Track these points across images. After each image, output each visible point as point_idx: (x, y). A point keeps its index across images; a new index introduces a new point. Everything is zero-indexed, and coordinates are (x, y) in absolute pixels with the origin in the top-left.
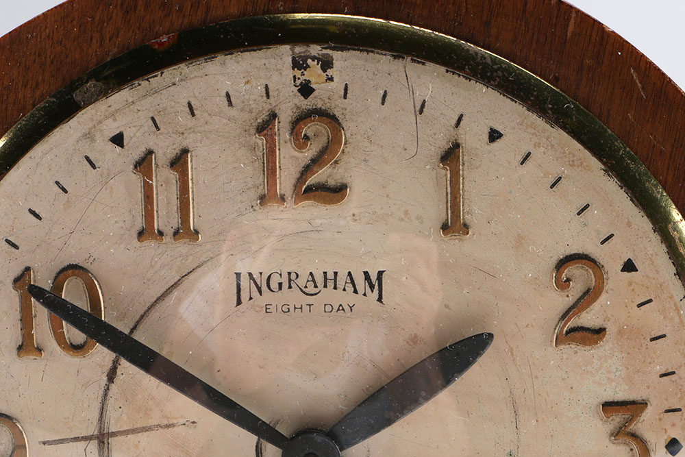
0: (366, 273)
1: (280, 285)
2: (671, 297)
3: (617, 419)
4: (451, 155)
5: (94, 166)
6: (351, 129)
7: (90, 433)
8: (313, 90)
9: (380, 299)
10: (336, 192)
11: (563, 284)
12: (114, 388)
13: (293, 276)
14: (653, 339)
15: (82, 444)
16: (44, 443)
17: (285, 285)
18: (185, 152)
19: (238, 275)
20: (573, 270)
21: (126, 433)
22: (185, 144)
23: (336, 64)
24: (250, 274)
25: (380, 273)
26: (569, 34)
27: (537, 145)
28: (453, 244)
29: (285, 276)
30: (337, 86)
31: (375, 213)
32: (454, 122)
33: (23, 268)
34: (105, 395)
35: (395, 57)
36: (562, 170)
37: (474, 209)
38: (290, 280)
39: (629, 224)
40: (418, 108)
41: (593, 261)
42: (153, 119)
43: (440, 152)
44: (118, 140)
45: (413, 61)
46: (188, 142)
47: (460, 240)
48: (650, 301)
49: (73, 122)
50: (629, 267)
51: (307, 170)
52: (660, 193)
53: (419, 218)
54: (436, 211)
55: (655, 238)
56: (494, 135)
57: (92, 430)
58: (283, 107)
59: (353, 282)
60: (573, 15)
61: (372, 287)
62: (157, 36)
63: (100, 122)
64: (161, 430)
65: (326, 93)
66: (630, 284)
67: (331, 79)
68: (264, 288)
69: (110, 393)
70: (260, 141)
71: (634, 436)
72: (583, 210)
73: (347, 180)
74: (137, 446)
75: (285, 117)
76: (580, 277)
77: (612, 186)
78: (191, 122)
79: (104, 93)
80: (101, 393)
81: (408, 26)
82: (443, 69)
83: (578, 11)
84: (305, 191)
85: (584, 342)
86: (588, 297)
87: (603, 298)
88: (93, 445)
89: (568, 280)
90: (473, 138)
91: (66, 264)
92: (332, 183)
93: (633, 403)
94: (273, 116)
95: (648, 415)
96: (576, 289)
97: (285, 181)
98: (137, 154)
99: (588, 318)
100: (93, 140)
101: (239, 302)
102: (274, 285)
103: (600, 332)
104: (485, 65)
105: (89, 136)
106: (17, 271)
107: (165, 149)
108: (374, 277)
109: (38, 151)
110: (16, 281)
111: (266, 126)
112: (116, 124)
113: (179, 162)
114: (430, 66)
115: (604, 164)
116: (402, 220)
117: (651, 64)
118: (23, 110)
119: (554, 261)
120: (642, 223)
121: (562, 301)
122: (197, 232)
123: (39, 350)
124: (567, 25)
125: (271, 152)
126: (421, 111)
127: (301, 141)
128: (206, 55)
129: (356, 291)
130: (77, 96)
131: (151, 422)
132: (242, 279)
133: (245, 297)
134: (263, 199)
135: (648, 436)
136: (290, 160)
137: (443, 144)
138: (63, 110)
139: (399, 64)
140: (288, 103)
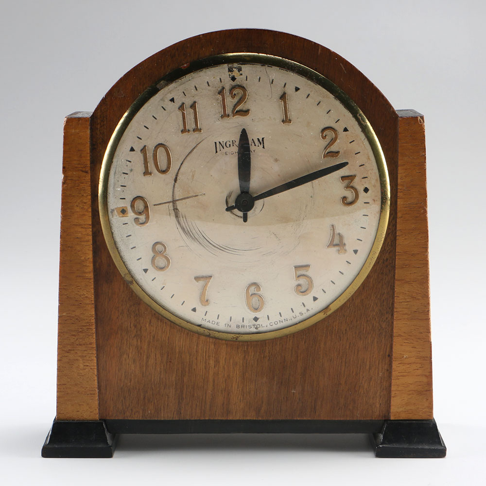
0: (258, 139)
1: (230, 145)
2: (361, 139)
3: (346, 182)
4: (283, 97)
5: (165, 110)
6: (249, 90)
7: (169, 200)
8: (236, 79)
9: (264, 147)
10: (246, 112)
11: (324, 138)
12: (176, 184)
13: (234, 142)
14: (356, 154)
15: (167, 204)
16: (154, 205)
17: (232, 145)
18: (195, 102)
19: (216, 143)
20: (326, 132)
21: (182, 199)
22: (195, 100)
23: (243, 69)
24: (220, 142)
25: (263, 138)
26: (319, 53)
27: (311, 91)
28: (285, 127)
29: (231, 142)
30: (244, 77)
31: (259, 118)
32: (283, 86)
33: (143, 146)
34: (174, 187)
35: (262, 66)
36: (320, 99)
37: (292, 114)
38: (233, 143)
39: (344, 115)
40: (271, 82)
41: (334, 129)
42: (183, 92)
43: (280, 96)
44: (172, 100)
45: (268, 66)
46: (196, 99)
47: (289, 125)
48: (354, 141)
49: (157, 95)
50: (346, 130)
51: (236, 106)
52: (354, 104)
53: (274, 119)
54: (280, 116)
55: (354, 119)
56: (297, 89)
57: (171, 200)
58: (226, 85)
59: (254, 142)
60: (320, 47)
61: (261, 143)
62: (183, 65)
63: (166, 95)
64: (194, 198)
65: (240, 80)
66: (346, 136)
67: (241, 74)
68: (225, 146)
69: (176, 186)
70: (220, 97)
71: (352, 187)
72: (329, 112)
73: (249, 108)
74: (186, 204)
75: (227, 88)
76: (330, 134)
77: (337, 103)
78: (196, 92)
79: (167, 85)
80: (172, 186)
81: (273, 56)
82: (278, 68)
83: (321, 46)
84: (236, 112)
85: (333, 156)
86: (333, 141)
87: (338, 141)
88: (171, 204)
89: (326, 136)
90: (290, 90)
91: (158, 143)
92: (244, 109)
93: (351, 176)
94: (223, 88)
95: (356, 180)
96: (328, 139)
97: (229, 111)
98: (180, 104)
99: (334, 148)
100: (164, 101)
101: (217, 152)
102: (228, 145)
103: (338, 152)
104: (292, 66)
105: (162, 100)
106: (142, 148)
107: (188, 102)
108: (261, 140)
109: (146, 106)
110: (141, 150)
111: (221, 92)
112: (171, 95)
113: (193, 106)
114: (274, 67)
115: (334, 96)
116: (268, 120)
117: (347, 61)
118: (140, 93)
119: (320, 130)
120: (349, 115)
121: (324, 143)
122: (201, 129)
123: (150, 174)
124: (318, 51)
125: (223, 100)
126: (272, 83)
127: (233, 96)
128: (200, 69)
129: (255, 145)
130: (158, 86)
131: (190, 195)
132: (217, 144)
133: (218, 150)
134: (222, 117)
135: (358, 187)
136: (230, 102)
137: (281, 93)
138: (154, 92)
139: (264, 67)
140: (228, 83)
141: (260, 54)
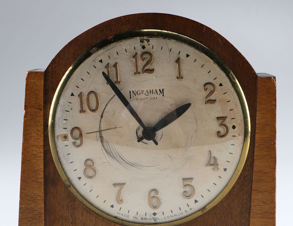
0: (160, 90)
1: (140, 93)
2: (231, 92)
3: (220, 121)
4: (178, 61)
5: (96, 68)
6: (154, 55)
7: (97, 131)
8: (145, 47)
9: (163, 96)
10: (151, 71)
11: (206, 90)
12: (102, 119)
13: (143, 91)
14: (227, 102)
15: (96, 133)
16: (87, 133)
17: (141, 93)
18: (116, 63)
19: (130, 91)
20: (207, 86)
21: (106, 130)
22: (116, 61)
23: (150, 41)
24: (133, 91)
25: (163, 89)
26: (204, 31)
27: (198, 57)
28: (179, 82)
29: (141, 91)
30: (151, 46)
31: (161, 75)
32: (178, 53)
33: (80, 92)
34: (100, 121)
35: (164, 39)
36: (204, 63)
37: (184, 73)
38: (142, 92)
39: (220, 75)
40: (170, 50)
41: (212, 84)
42: (109, 56)
43: (176, 60)
44: (101, 61)
45: (168, 39)
46: (117, 61)
47: (181, 81)
48: (226, 93)
49: (90, 58)
50: (221, 85)
51: (145, 66)
52: (227, 67)
53: (171, 76)
54: (176, 74)
55: (227, 78)
56: (188, 56)
57: (98, 130)
58: (139, 51)
59: (157, 92)
60: (204, 27)
61: (161, 93)
62: (109, 37)
63: (97, 57)
64: (114, 129)
65: (148, 48)
66: (221, 89)
67: (149, 45)
68: (136, 94)
69: (102, 121)
70: (134, 60)
71: (224, 125)
72: (209, 72)
73: (154, 68)
74: (108, 133)
75: (139, 53)
76: (210, 88)
77: (216, 66)
78: (117, 56)
79: (97, 50)
80: (99, 121)
81: (171, 32)
82: (175, 41)
83: (205, 26)
84: (145, 71)
85: (211, 103)
86: (212, 92)
87: (215, 92)
88: (98, 133)
89: (207, 89)
90: (183, 56)
91: (90, 91)
92: (151, 69)
93: (224, 117)
94: (136, 54)
95: (227, 120)
96: (208, 92)
97: (140, 70)
98: (105, 64)
99: (212, 97)
100: (95, 62)
101: (131, 98)
102: (138, 93)
103: (215, 101)
104: (185, 39)
105: (94, 61)
106: (79, 93)
107: (112, 62)
108: (161, 90)
109: (82, 65)
110: (79, 95)
111: (135, 56)
112: (100, 58)
113: (115, 65)
114: (172, 40)
115: (213, 61)
116: (167, 76)
117: (223, 37)
118: (79, 56)
119: (203, 84)
120: (224, 75)
121: (205, 93)
122: (120, 82)
123: (85, 112)
124: (203, 29)
125: (136, 62)
126: (170, 51)
127: (143, 59)
128: (120, 40)
129: (157, 94)
130: (91, 51)
131: (111, 127)
132: (131, 92)
133: (132, 96)
134: (135, 73)
135: (228, 125)
136: (141, 63)
137: (176, 58)
138: (88, 55)
139: (165, 40)
140: (140, 51)
141: (163, 31)
